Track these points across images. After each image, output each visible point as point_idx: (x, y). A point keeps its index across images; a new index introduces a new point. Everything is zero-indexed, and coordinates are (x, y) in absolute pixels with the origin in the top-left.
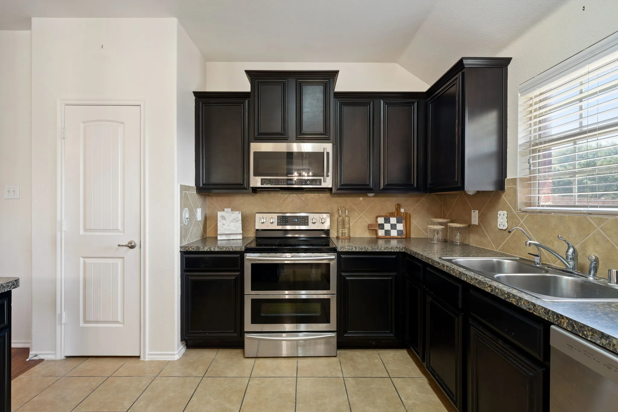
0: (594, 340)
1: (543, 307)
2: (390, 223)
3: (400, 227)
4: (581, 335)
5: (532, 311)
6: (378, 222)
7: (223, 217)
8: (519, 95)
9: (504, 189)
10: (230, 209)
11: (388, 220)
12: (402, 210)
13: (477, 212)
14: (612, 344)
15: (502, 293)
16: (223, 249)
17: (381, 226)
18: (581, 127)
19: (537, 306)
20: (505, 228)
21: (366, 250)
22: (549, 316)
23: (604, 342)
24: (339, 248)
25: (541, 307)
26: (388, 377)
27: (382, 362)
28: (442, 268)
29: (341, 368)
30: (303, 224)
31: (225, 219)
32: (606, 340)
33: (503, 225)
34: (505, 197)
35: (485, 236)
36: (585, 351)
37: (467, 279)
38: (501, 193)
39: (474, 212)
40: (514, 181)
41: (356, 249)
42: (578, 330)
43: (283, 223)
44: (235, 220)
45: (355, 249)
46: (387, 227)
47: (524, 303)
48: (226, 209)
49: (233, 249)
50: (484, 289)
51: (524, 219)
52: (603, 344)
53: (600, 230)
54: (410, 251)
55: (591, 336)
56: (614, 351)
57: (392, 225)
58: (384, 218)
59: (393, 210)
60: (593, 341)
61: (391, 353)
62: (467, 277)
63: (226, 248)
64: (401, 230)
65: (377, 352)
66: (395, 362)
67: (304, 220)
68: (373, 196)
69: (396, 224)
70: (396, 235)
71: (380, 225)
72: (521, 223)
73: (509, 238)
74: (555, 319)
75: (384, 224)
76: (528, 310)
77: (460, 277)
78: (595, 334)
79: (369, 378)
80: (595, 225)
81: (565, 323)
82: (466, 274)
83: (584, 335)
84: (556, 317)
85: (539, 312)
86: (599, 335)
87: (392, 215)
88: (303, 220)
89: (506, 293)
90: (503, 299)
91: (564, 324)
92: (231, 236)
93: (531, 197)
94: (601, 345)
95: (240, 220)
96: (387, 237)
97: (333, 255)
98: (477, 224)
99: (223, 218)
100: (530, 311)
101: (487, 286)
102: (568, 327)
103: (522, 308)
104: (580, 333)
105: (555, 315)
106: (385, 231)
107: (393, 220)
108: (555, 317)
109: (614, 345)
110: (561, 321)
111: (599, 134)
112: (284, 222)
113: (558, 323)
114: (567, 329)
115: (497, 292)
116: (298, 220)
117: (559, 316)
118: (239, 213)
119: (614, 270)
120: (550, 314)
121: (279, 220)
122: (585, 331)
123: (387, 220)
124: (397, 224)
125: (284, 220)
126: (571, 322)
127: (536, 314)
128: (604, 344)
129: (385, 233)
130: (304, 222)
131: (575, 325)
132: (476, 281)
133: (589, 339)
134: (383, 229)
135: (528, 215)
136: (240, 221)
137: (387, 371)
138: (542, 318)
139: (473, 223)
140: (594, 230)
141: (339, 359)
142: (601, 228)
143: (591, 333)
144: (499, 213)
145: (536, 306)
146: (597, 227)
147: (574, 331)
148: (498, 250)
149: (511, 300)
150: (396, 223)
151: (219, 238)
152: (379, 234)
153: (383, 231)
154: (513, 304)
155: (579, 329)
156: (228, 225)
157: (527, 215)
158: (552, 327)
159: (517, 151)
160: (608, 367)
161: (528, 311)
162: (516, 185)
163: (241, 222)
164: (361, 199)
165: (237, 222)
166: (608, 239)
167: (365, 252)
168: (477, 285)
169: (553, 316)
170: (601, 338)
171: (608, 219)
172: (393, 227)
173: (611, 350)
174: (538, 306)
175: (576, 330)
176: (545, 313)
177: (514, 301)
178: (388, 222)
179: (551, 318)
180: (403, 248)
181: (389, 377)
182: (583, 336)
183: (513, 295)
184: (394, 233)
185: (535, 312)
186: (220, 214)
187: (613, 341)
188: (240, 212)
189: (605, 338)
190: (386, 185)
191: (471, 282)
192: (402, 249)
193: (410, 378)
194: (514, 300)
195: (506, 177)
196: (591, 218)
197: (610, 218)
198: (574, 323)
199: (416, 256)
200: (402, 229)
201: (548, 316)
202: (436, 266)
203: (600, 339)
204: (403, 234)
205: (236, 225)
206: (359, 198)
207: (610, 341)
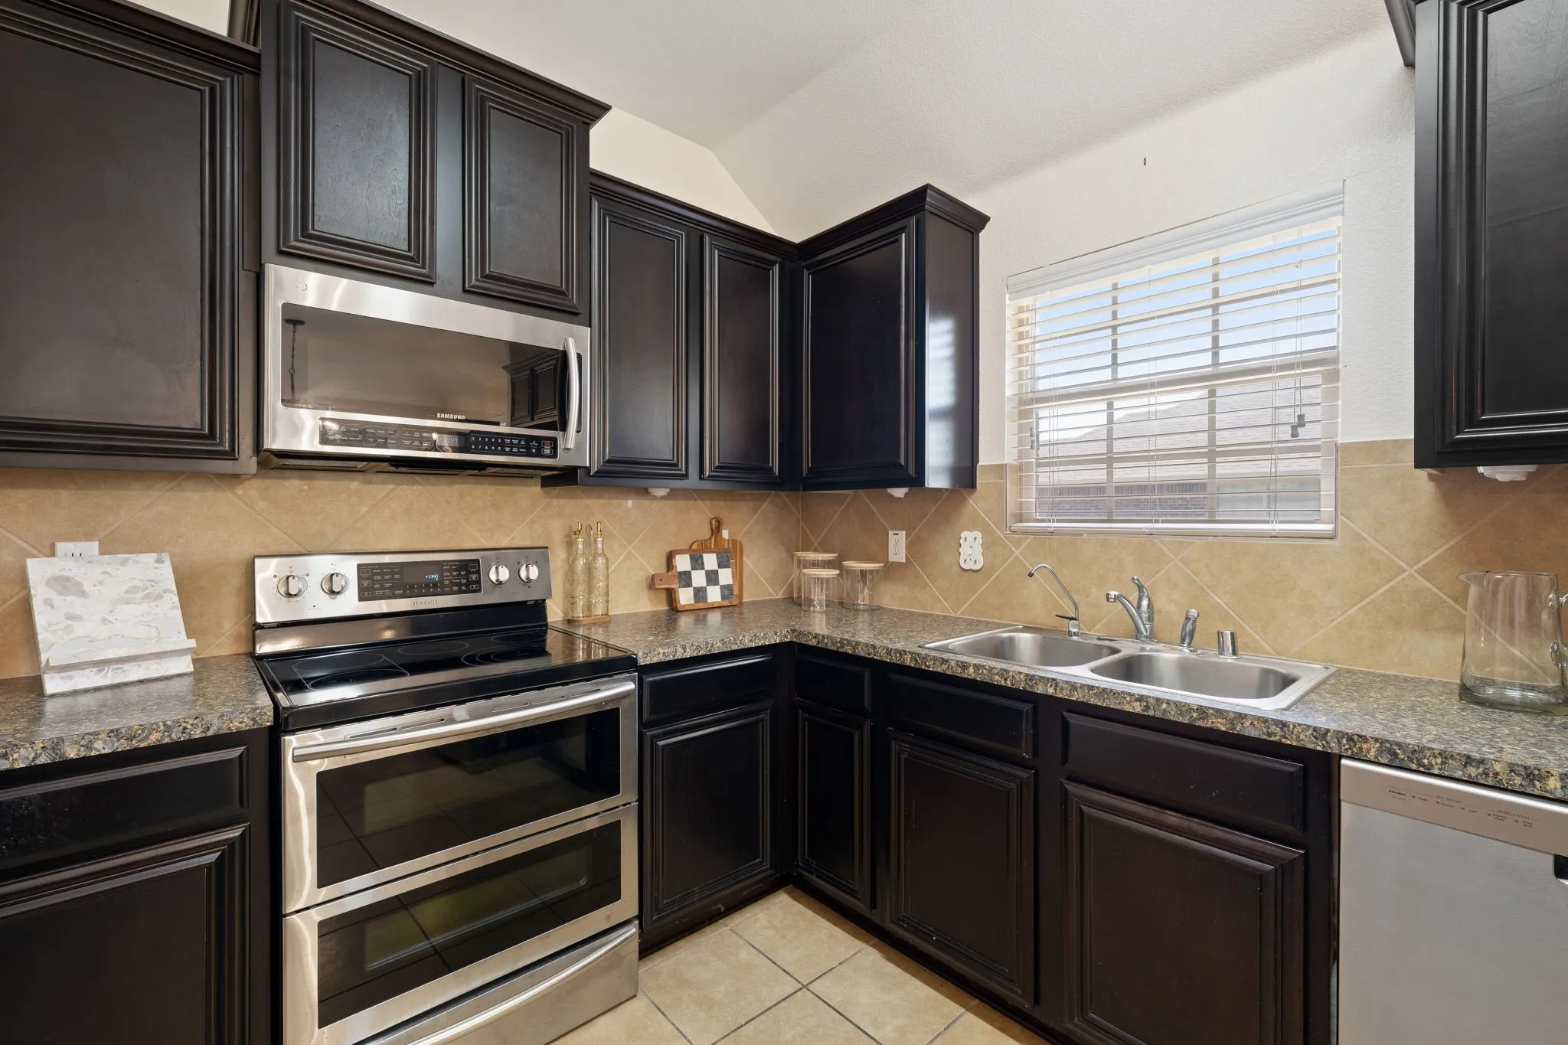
0: (1447, 771)
1: (1309, 726)
2: (703, 568)
3: (726, 576)
4: (1414, 767)
5: (1278, 737)
6: (676, 567)
7: (68, 584)
8: (1007, 296)
9: (976, 487)
10: (96, 545)
11: (699, 562)
12: (725, 534)
13: (903, 534)
14: (1491, 773)
15: (1180, 710)
16: (146, 738)
17: (685, 579)
18: (1115, 379)
19: (1291, 726)
20: (977, 567)
21: (710, 651)
22: (1327, 743)
23: (1472, 771)
24: (640, 654)
25: (1305, 727)
26: (800, 989)
27: (758, 950)
28: (958, 672)
29: (674, 1025)
30: (463, 588)
31: (83, 594)
32: (1479, 768)
33: (973, 560)
34: (976, 503)
35: (926, 586)
36: (1439, 797)
37: (1055, 689)
38: (966, 495)
39: (894, 534)
40: (999, 470)
41: (685, 651)
42: (1406, 759)
43: (382, 588)
44: (141, 594)
45: (682, 651)
46: (699, 579)
47: (1252, 724)
48: (62, 547)
49: (209, 728)
50: (1119, 707)
51: (1021, 548)
52: (1470, 776)
53: (1180, 564)
54: (815, 638)
55: (1440, 766)
56: (1498, 785)
57: (708, 573)
58: (688, 555)
59: (706, 533)
60: (1446, 774)
61: (759, 916)
62: (1056, 686)
63: (168, 728)
64: (728, 586)
65: (726, 928)
66: (784, 937)
67: (463, 573)
68: (662, 498)
69: (717, 571)
70: (720, 600)
71: (681, 574)
72: (1015, 555)
73: (987, 587)
74: (1344, 746)
75: (690, 572)
76: (1266, 737)
77: (1032, 687)
78: (1450, 761)
79: (762, 1017)
80: (1170, 554)
81: (1373, 750)
82: (1053, 680)
83: (1424, 766)
84: (1347, 740)
85: (1298, 737)
86: (1460, 760)
87: (705, 548)
88: (459, 575)
89: (1195, 708)
90: (1186, 722)
91: (1368, 751)
92: (126, 666)
93: (1021, 502)
94: (1466, 779)
95: (170, 591)
96: (701, 605)
97: (625, 680)
98: (904, 561)
99: (65, 585)
100: (1270, 739)
101: (1128, 699)
102: (1381, 756)
103: (1246, 734)
104: (1413, 763)
105: (1343, 737)
106: (694, 591)
107: (710, 561)
108: (1344, 741)
109: (1496, 774)
110: (1361, 749)
111: (1158, 392)
112: (387, 585)
113: (1352, 752)
114: (1376, 760)
115: (1165, 710)
116: (442, 576)
117: (1356, 737)
118: (159, 561)
119: (1227, 632)
120: (1328, 738)
121: (364, 579)
122: (1425, 758)
123: (697, 562)
124: (719, 570)
125: (387, 577)
126: (1388, 745)
127: (1288, 742)
128: (1473, 775)
129: (696, 595)
130: (465, 581)
131: (1398, 751)
132: (1091, 692)
133: (1436, 772)
134: (689, 586)
135: (1032, 540)
136: (168, 596)
137: (785, 971)
138: (1309, 749)
139: (892, 558)
140: (1168, 563)
141: (646, 1000)
142: (1180, 560)
143: (1439, 760)
144: (963, 535)
145: (1289, 727)
146: (1172, 557)
147: (1397, 763)
148: (959, 613)
149: (1212, 722)
150: (717, 568)
151: (53, 684)
152: (681, 599)
153: (690, 590)
154: (1219, 731)
155: (1408, 757)
156: (105, 620)
157: (1030, 540)
158: (1344, 762)
159: (1002, 410)
160: (1497, 817)
161: (1265, 740)
162: (1002, 479)
163: (176, 599)
164: (630, 503)
165: (155, 600)
166: (1194, 578)
167: (706, 655)
168: (1093, 701)
169: (1339, 741)
170: (1465, 766)
171: (1193, 542)
172: (712, 578)
173: (1491, 783)
174: (1295, 726)
175: (1403, 759)
176: (1315, 737)
177: (1221, 724)
178: (700, 566)
179: (1332, 745)
180: (788, 632)
181: (801, 986)
182: (1421, 769)
183: (1218, 711)
184: (714, 595)
185: (1286, 738)
186: (38, 570)
187: (1495, 766)
188: (166, 557)
189: (1473, 764)
190: (717, 467)
191: (1073, 695)
192: (786, 637)
193: (843, 964)
194: (1220, 720)
195: (978, 462)
196: (1162, 542)
197: (1198, 541)
198: (1396, 748)
199: (848, 650)
200: (730, 581)
201: (1324, 742)
202: (931, 669)
203: (1461, 767)
204: (732, 594)
205: (149, 613)
206: (624, 501)
207: (1486, 769)
